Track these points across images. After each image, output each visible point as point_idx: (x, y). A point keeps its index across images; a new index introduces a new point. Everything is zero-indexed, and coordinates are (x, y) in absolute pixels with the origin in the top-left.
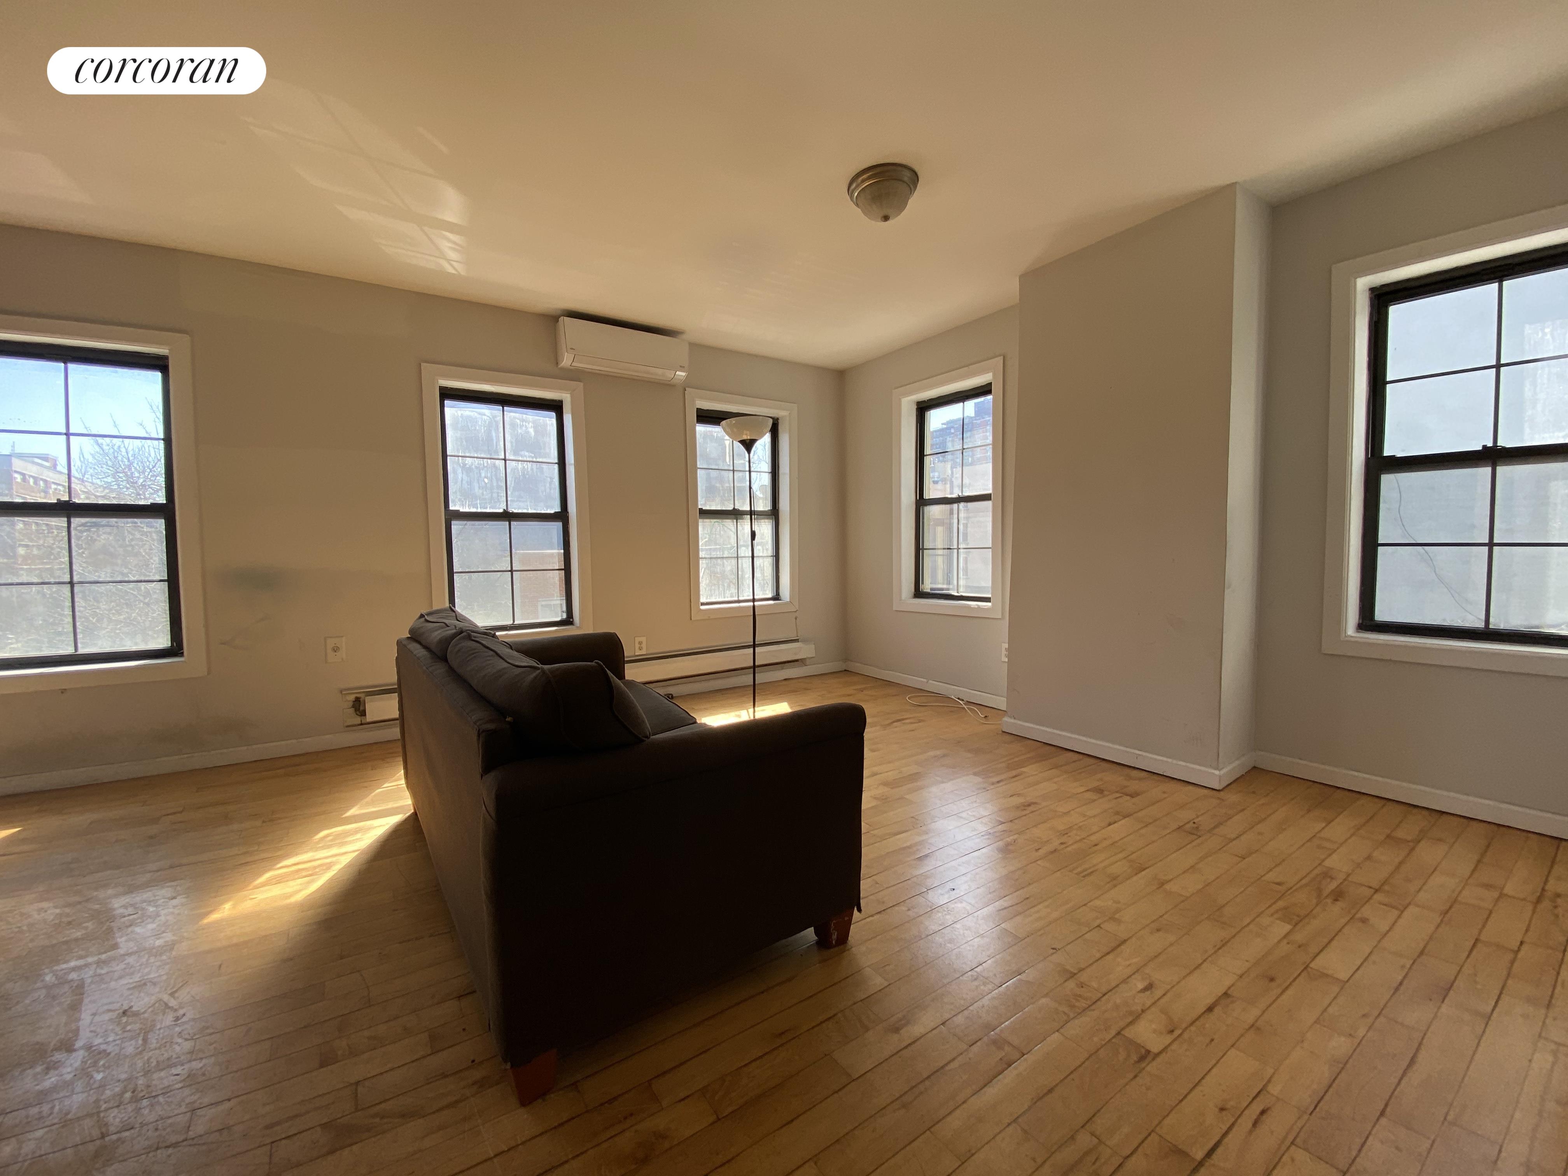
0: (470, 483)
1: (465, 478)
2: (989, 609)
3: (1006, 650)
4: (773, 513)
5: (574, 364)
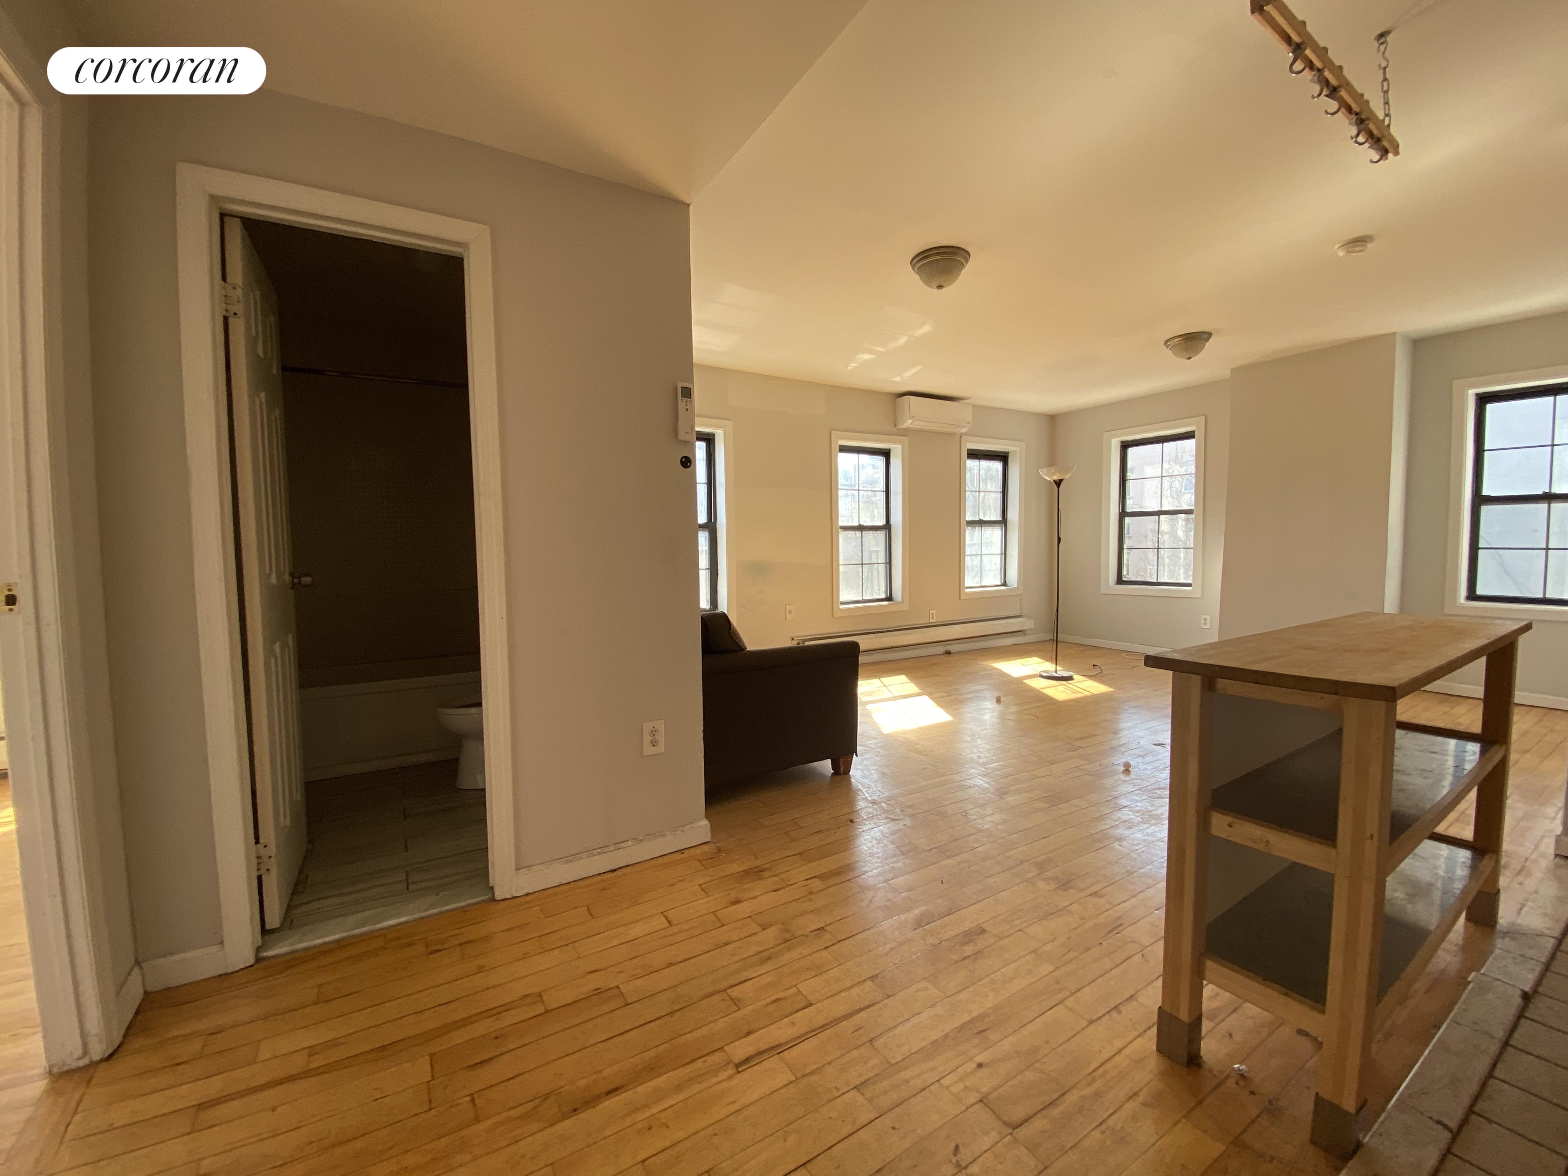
0: (846, 506)
1: (845, 503)
2: (1190, 591)
3: (1205, 619)
4: (1004, 521)
5: (909, 426)
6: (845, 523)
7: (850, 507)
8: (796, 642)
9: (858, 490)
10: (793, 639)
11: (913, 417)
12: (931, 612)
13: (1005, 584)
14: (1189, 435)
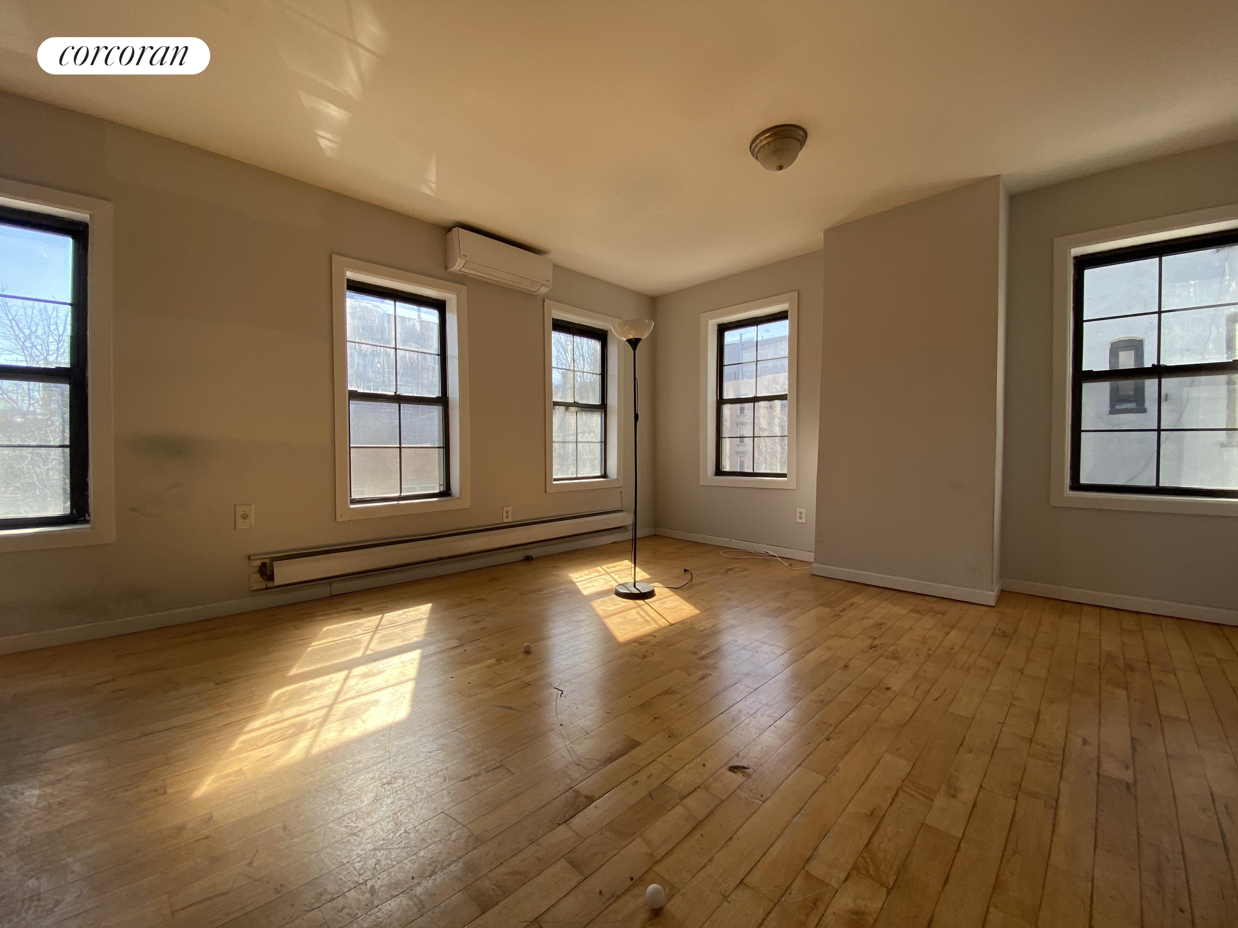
0: (365, 367)
1: (361, 361)
2: (785, 482)
3: (801, 513)
4: (603, 407)
5: (463, 270)
6: (371, 390)
7: (381, 370)
8: (258, 563)
9: (396, 349)
10: (249, 558)
11: (464, 256)
12: (505, 509)
13: (605, 476)
14: (781, 316)
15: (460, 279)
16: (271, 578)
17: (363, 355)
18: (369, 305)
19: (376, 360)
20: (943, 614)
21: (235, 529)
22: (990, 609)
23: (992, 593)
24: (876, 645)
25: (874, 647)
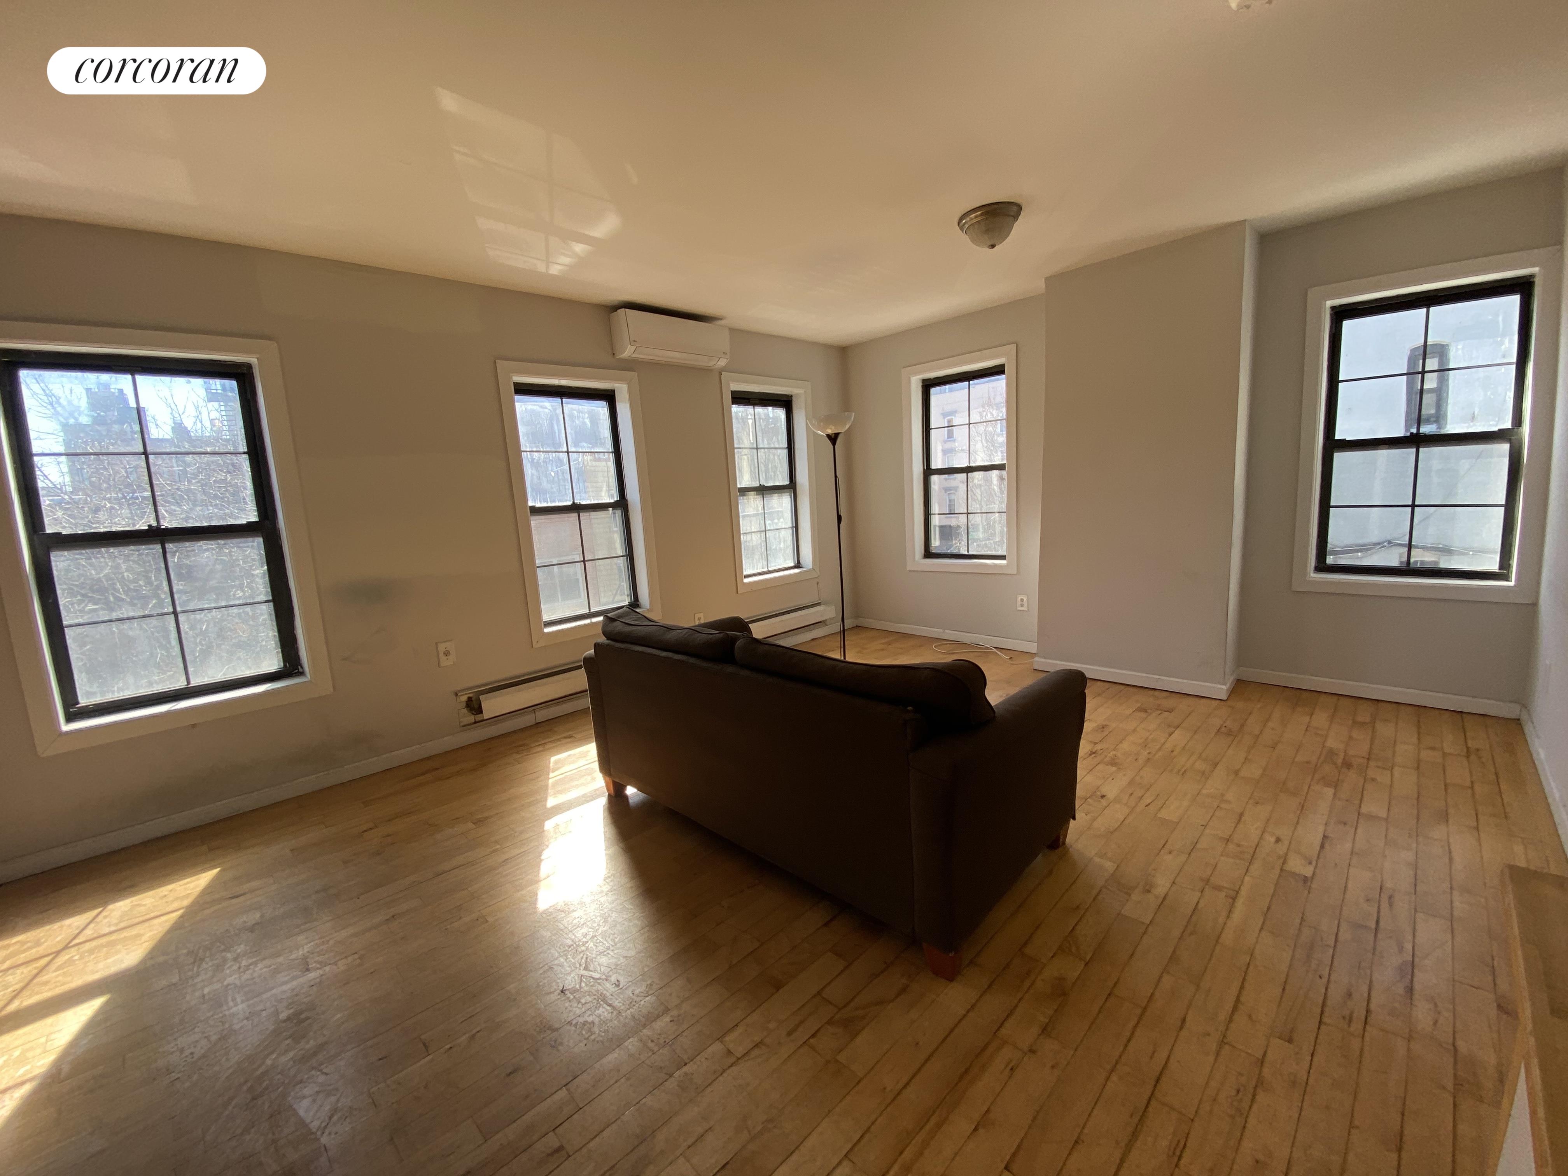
0: (539, 478)
1: (534, 472)
2: (1004, 565)
3: (1022, 600)
4: (792, 486)
5: (634, 356)
6: (547, 502)
7: (556, 479)
8: (464, 698)
9: (568, 452)
10: (456, 695)
11: (635, 341)
12: (697, 616)
13: (798, 565)
14: (998, 370)
15: (629, 365)
16: (479, 711)
17: (536, 465)
18: (535, 407)
19: (550, 468)
20: (1170, 711)
21: (439, 667)
22: (1222, 703)
23: (1224, 687)
24: (1096, 751)
25: (1094, 753)
